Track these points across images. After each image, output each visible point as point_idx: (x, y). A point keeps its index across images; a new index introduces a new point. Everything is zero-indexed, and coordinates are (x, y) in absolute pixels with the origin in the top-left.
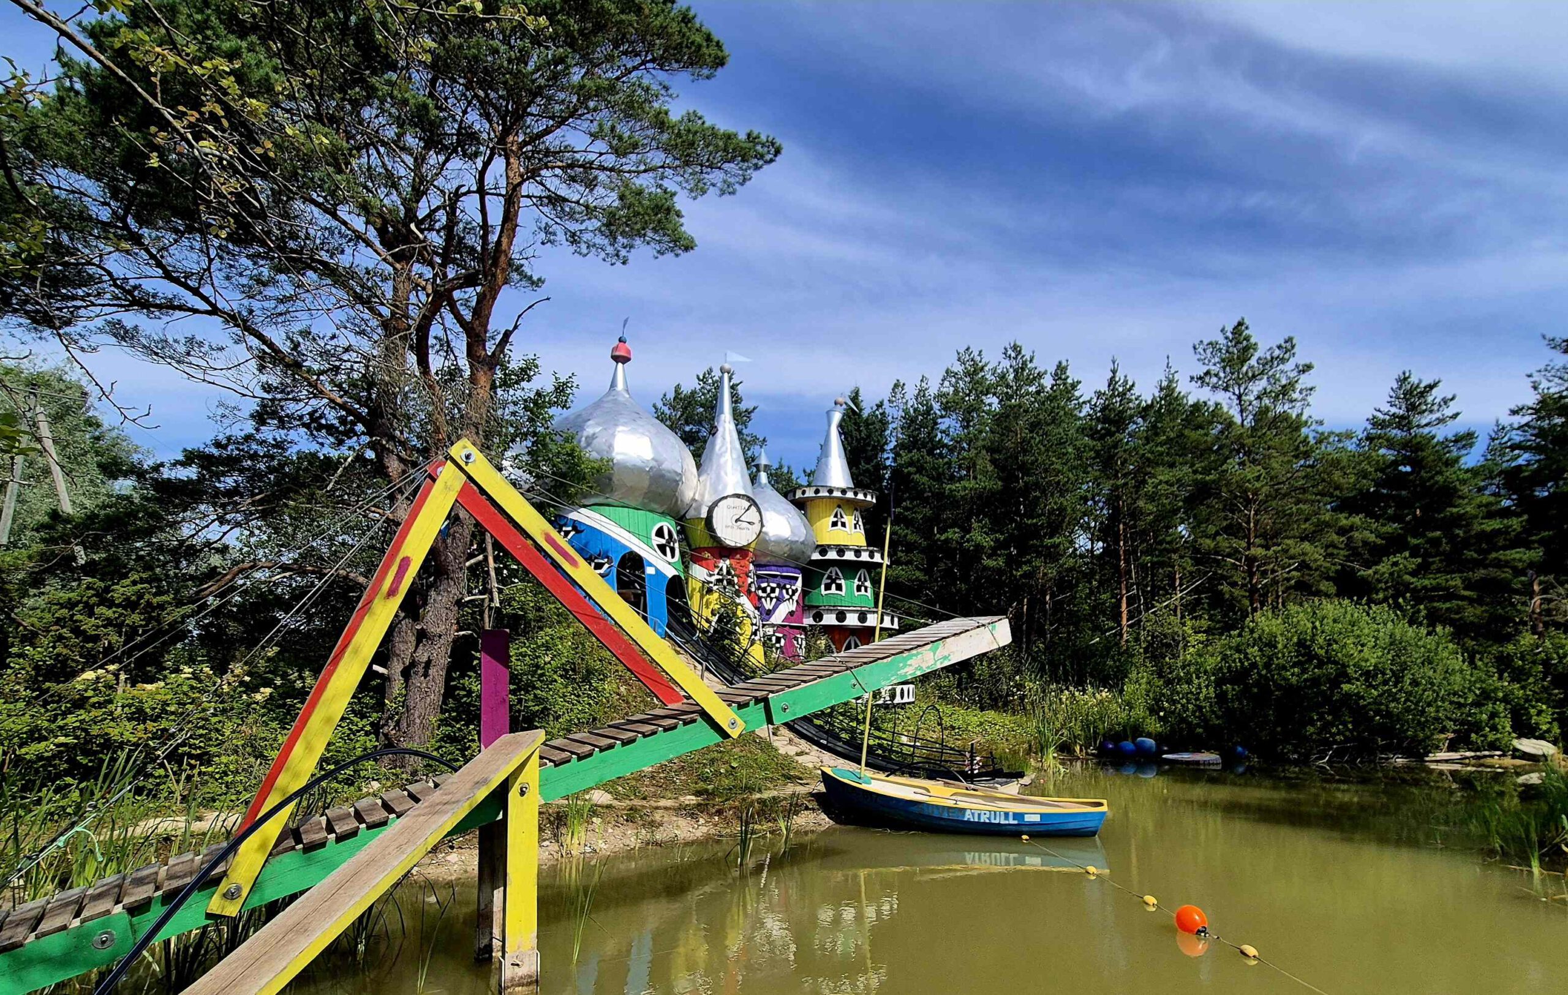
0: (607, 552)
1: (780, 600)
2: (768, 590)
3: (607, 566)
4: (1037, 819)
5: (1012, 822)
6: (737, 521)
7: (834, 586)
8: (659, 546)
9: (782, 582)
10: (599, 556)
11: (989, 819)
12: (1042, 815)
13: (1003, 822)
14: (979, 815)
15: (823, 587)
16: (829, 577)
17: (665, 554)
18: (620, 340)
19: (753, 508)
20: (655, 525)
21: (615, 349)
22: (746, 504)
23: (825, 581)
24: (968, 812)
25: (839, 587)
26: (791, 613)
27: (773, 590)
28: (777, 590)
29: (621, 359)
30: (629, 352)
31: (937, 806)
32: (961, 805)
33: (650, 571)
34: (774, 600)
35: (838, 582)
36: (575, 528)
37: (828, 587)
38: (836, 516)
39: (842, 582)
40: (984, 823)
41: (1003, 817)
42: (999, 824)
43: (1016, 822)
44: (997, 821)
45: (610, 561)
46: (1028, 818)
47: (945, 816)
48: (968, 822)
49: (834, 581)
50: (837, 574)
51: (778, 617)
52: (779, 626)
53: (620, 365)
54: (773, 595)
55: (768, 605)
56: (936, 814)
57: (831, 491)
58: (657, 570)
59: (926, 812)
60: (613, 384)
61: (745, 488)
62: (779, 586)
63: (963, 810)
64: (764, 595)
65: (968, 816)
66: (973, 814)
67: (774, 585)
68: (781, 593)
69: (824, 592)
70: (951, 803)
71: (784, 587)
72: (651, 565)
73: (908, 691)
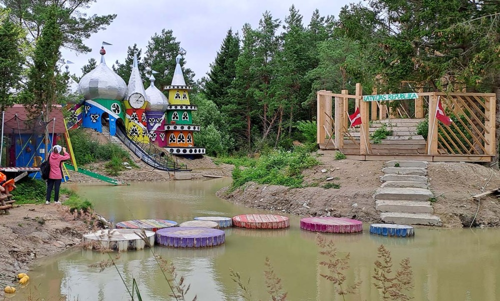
0: (99, 113)
2: (152, 120)
3: (98, 116)
6: (137, 101)
7: (175, 118)
8: (113, 110)
9: (156, 117)
15: (172, 118)
17: (116, 112)
19: (142, 97)
20: (112, 104)
21: (101, 50)
29: (103, 53)
30: (105, 51)
34: (154, 123)
36: (90, 106)
38: (177, 95)
39: (178, 116)
50: (176, 114)
51: (155, 128)
52: (155, 131)
55: (152, 125)
57: (178, 87)
58: (113, 117)
61: (140, 90)
68: (156, 120)
73: (203, 150)
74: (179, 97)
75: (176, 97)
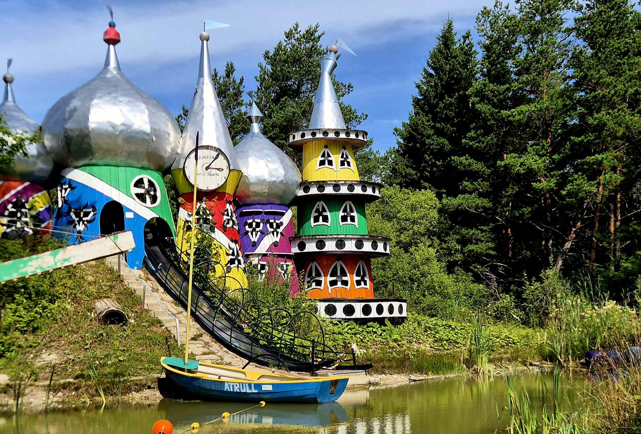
0: (95, 202)
1: (264, 233)
2: (254, 224)
3: (92, 214)
4: (270, 388)
5: (254, 391)
6: (207, 168)
7: (321, 218)
8: (137, 195)
9: (266, 217)
10: (86, 207)
11: (239, 389)
12: (273, 385)
13: (248, 391)
14: (233, 386)
15: (312, 219)
16: (317, 211)
17: (144, 201)
18: (110, 26)
19: (221, 157)
20: (134, 178)
21: (106, 33)
22: (215, 154)
23: (314, 214)
24: (226, 384)
25: (325, 219)
26: (275, 244)
27: (258, 225)
28: (261, 225)
29: (112, 41)
30: (118, 34)
31: (208, 380)
32: (223, 379)
33: (128, 215)
34: (259, 233)
35: (324, 214)
36: (70, 186)
37: (316, 220)
38: (323, 156)
39: (328, 213)
40: (237, 392)
41: (248, 388)
42: (246, 393)
43: (256, 391)
44: (244, 391)
45: (94, 209)
46: (265, 388)
47: (213, 388)
48: (227, 392)
49: (320, 214)
50: (323, 208)
51: (262, 248)
52: (264, 255)
53: (111, 46)
54: (257, 229)
55: (254, 239)
56: (208, 386)
57: (325, 133)
58: (135, 214)
59: (203, 385)
60: (107, 63)
61: (218, 140)
62: (262, 220)
63: (223, 383)
64: (250, 230)
65: (226, 388)
66: (229, 386)
67: (259, 221)
68: (265, 226)
69: (313, 224)
70: (216, 378)
71: (268, 221)
72: (130, 210)
73: (401, 307)
74: (330, 163)
75: (322, 163)
